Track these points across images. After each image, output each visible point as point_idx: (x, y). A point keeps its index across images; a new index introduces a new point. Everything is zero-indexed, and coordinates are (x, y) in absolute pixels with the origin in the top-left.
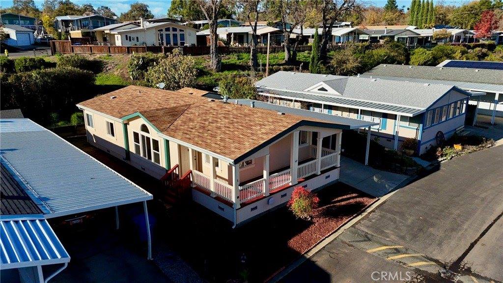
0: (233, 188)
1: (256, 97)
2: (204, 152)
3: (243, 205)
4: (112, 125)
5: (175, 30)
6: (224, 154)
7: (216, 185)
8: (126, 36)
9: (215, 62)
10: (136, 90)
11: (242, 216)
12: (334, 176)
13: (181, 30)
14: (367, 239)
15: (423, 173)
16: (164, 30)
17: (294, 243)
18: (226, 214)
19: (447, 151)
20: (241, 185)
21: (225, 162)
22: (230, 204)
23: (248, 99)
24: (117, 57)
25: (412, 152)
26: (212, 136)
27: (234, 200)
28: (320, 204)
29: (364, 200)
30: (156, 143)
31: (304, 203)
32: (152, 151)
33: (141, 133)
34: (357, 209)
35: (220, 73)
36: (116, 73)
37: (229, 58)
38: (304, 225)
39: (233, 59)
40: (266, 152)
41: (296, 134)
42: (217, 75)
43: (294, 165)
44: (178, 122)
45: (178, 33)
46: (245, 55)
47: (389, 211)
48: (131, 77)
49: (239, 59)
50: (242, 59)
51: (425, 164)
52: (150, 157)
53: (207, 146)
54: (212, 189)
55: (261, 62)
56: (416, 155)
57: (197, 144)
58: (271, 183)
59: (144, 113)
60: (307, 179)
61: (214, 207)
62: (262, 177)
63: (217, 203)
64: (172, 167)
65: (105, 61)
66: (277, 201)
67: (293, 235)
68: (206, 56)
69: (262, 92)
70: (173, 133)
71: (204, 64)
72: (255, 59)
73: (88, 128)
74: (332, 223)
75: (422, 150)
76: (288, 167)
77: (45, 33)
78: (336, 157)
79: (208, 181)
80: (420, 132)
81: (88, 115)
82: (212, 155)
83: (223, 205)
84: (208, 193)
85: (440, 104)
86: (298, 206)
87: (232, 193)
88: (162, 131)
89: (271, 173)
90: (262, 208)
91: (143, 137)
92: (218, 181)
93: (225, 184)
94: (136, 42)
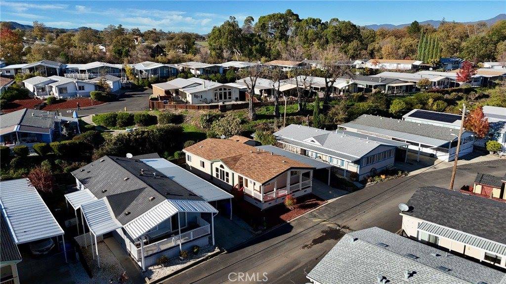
0: (261, 195)
1: (275, 144)
2: (249, 180)
3: (265, 202)
4: (203, 163)
5: (225, 89)
6: (258, 181)
7: (255, 193)
8: (195, 95)
9: (252, 115)
10: (212, 142)
11: (265, 206)
12: (309, 191)
13: (229, 90)
14: (315, 216)
15: (356, 189)
16: (218, 90)
17: (283, 217)
18: (258, 205)
19: (376, 179)
20: (265, 194)
21: (258, 185)
22: (260, 201)
23: (271, 145)
24: (191, 111)
25: (355, 179)
26: (253, 172)
27: (261, 200)
28: (297, 203)
29: (319, 202)
30: (227, 174)
31: (290, 202)
32: (225, 177)
33: (220, 168)
34: (316, 205)
35: (255, 121)
36: (192, 123)
37: (261, 110)
38: (289, 210)
39: (262, 111)
40: (275, 181)
41: (289, 173)
42: (253, 123)
43: (288, 186)
44: (237, 164)
45: (227, 91)
46: (271, 108)
47: (330, 207)
48: (202, 127)
49: (267, 110)
50: (269, 111)
51: (359, 185)
52: (224, 180)
53: (251, 177)
54: (253, 195)
55: (281, 111)
56: (357, 181)
57: (247, 176)
58: (277, 193)
59: (222, 160)
60: (293, 192)
61: (253, 202)
62: (273, 190)
63: (255, 201)
64: (235, 185)
65: (184, 114)
66: (280, 201)
67: (284, 213)
68: (245, 109)
69: (279, 140)
70: (236, 170)
71: (245, 116)
72: (277, 110)
73: (187, 162)
74: (303, 211)
75: (361, 178)
76: (286, 187)
77: (128, 79)
78: (310, 182)
79: (251, 192)
80: (358, 169)
81: (188, 156)
82: (253, 181)
83: (257, 202)
84: (251, 197)
85: (371, 154)
86: (288, 202)
87: (260, 197)
88: (231, 169)
89: (277, 189)
90: (273, 204)
91: (221, 170)
92: (255, 191)
93: (258, 193)
94: (200, 98)
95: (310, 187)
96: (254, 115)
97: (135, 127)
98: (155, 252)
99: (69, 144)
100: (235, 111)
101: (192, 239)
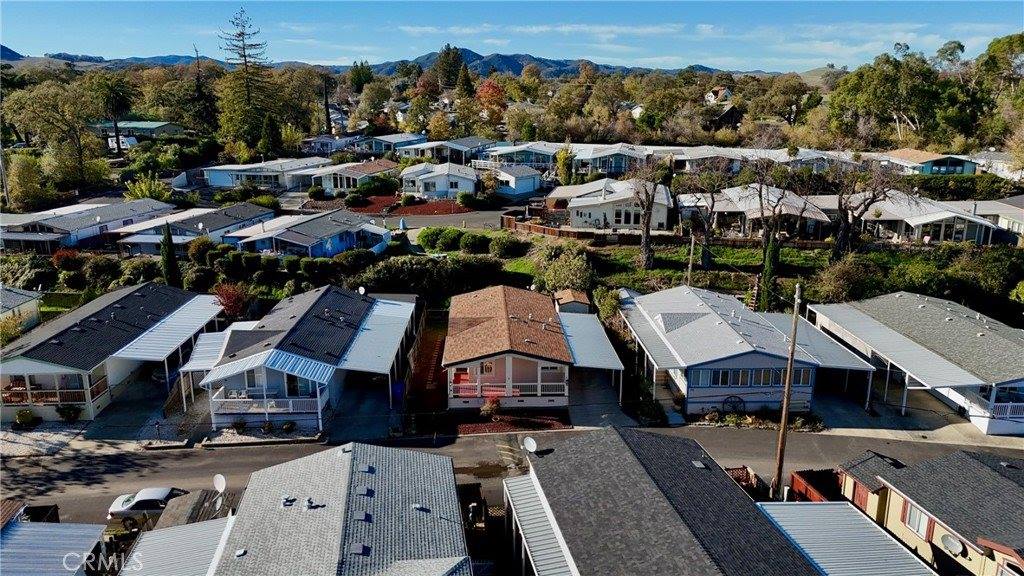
3: (457, 397)
9: (644, 257)
11: (454, 404)
12: (561, 402)
16: (623, 206)
19: (728, 419)
25: (679, 407)
26: (461, 347)
41: (509, 359)
43: (509, 382)
44: (466, 331)
51: (676, 420)
56: (683, 411)
58: (483, 389)
60: (522, 396)
71: (634, 258)
74: (507, 428)
75: (692, 409)
77: (556, 175)
78: (563, 386)
80: (686, 389)
85: (725, 366)
88: (449, 335)
90: (474, 405)
94: (587, 218)
95: (563, 395)
96: (648, 259)
97: (461, 254)
98: (235, 412)
99: (321, 263)
100: (624, 247)
101: (291, 411)
